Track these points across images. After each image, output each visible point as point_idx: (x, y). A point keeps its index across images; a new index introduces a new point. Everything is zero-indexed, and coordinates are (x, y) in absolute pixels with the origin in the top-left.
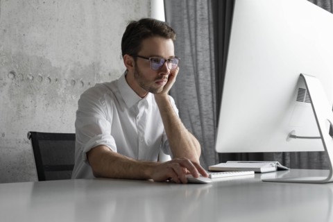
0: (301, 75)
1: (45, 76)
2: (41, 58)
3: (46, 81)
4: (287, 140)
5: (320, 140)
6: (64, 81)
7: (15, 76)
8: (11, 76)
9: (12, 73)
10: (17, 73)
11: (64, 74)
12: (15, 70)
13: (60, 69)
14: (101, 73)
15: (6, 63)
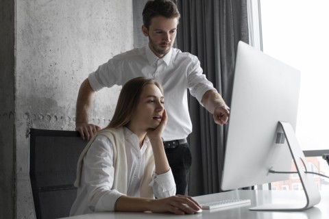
0: (279, 123)
1: (52, 115)
2: (49, 99)
3: (53, 119)
4: (267, 174)
5: (297, 174)
6: (67, 119)
7: (29, 116)
8: (26, 117)
9: (27, 114)
10: (30, 114)
11: (67, 112)
12: (29, 111)
13: (64, 108)
14: (96, 109)
15: (22, 106)
